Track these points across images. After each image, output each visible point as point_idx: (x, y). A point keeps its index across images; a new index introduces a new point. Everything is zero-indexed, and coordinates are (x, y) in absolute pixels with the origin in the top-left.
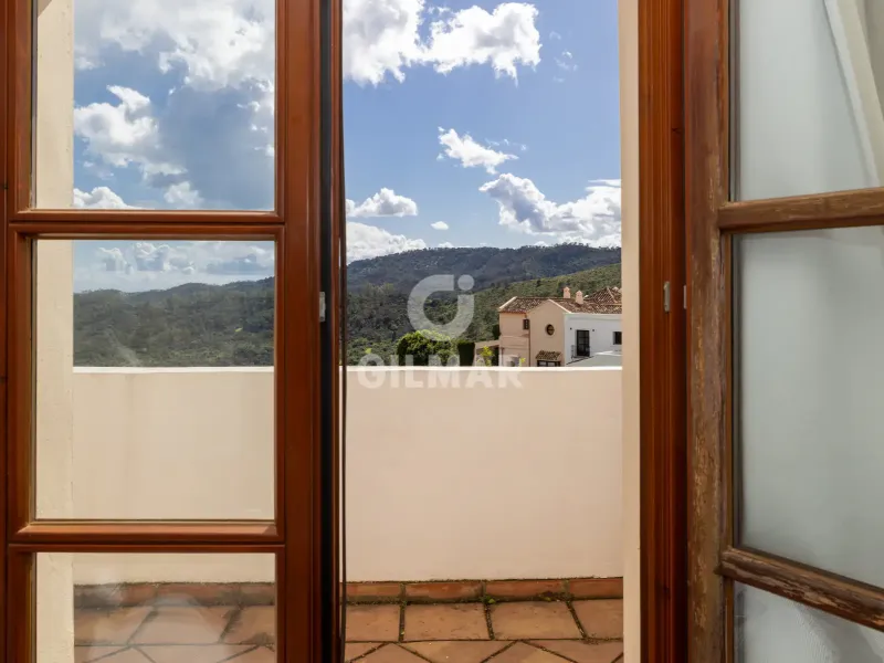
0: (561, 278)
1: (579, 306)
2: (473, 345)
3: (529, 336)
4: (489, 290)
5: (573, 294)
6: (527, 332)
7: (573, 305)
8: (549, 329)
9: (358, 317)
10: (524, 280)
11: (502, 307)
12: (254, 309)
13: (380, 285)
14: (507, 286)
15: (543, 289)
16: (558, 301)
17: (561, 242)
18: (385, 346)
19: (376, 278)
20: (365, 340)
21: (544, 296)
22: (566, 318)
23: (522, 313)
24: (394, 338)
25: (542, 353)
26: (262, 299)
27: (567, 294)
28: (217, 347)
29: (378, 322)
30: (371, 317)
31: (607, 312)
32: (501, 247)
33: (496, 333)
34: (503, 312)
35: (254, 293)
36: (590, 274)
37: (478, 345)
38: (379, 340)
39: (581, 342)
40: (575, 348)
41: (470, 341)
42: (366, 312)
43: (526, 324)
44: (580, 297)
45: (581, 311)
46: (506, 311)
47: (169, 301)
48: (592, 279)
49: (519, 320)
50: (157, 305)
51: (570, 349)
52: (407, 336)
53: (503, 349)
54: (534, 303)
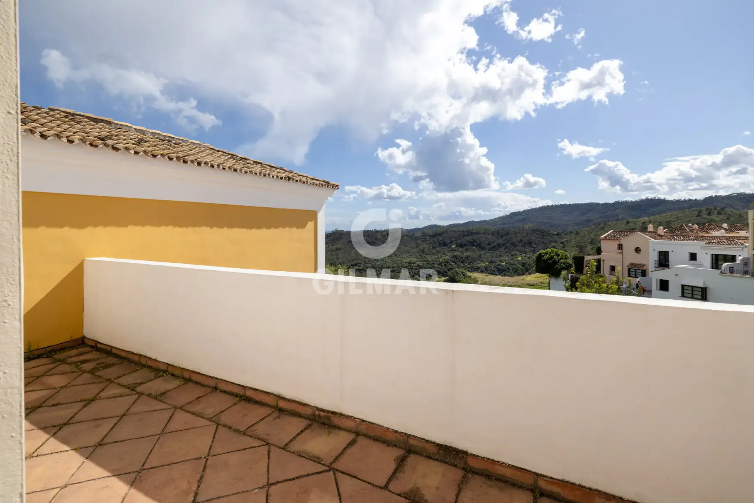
0: (646, 219)
1: (660, 236)
2: (583, 258)
3: (622, 253)
4: (593, 226)
5: (656, 228)
6: (620, 251)
7: (655, 235)
8: (638, 250)
9: (514, 241)
10: (617, 220)
11: (603, 236)
12: (461, 237)
13: (526, 225)
14: (605, 224)
15: (631, 226)
16: (644, 233)
17: (644, 197)
18: (529, 256)
19: (523, 221)
20: (518, 253)
21: (633, 230)
22: (650, 243)
23: (617, 240)
24: (534, 252)
25: (632, 264)
26: (465, 232)
27: (650, 228)
28: (444, 254)
29: (524, 244)
30: (521, 241)
31: (683, 240)
32: (601, 202)
33: (599, 251)
34: (603, 239)
35: (461, 229)
36: (668, 216)
37: (587, 258)
38: (525, 253)
39: (662, 258)
40: (657, 262)
41: (581, 255)
42: (519, 238)
43: (620, 247)
44: (661, 230)
45: (662, 239)
46: (605, 238)
47: (423, 233)
48: (668, 219)
49: (615, 244)
50: (418, 234)
51: (654, 262)
52: (542, 251)
53: (603, 260)
54: (626, 234)
